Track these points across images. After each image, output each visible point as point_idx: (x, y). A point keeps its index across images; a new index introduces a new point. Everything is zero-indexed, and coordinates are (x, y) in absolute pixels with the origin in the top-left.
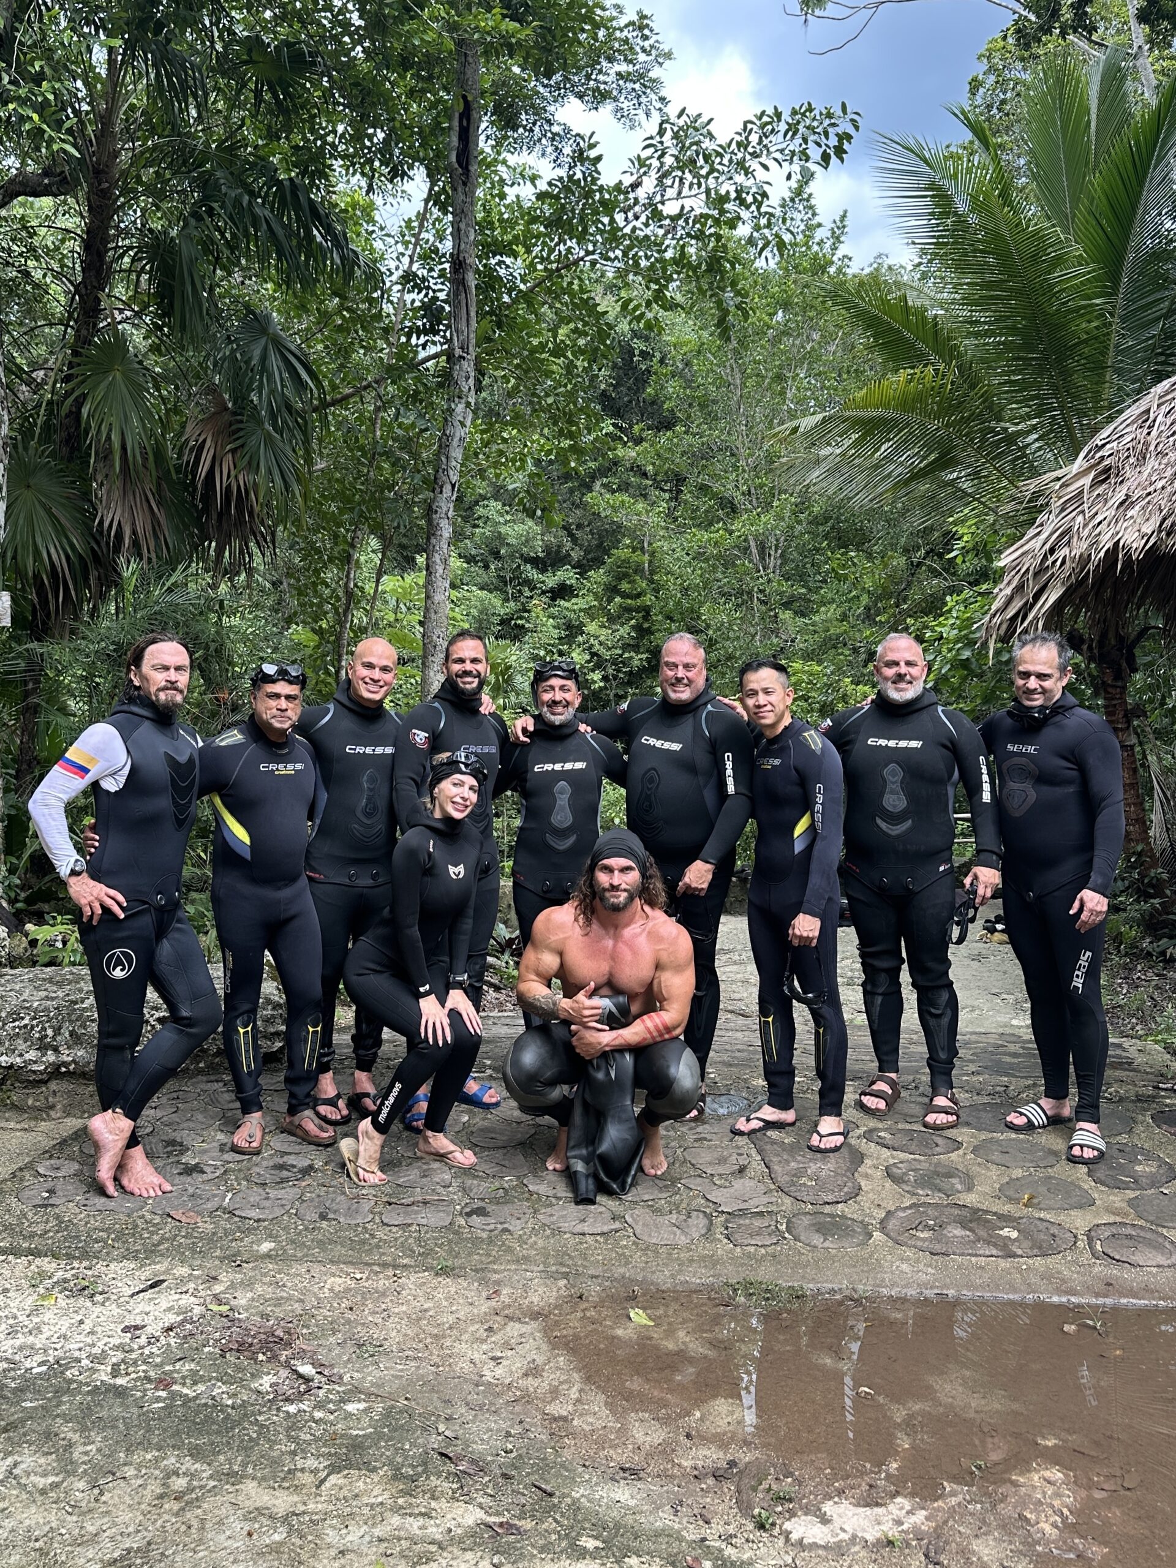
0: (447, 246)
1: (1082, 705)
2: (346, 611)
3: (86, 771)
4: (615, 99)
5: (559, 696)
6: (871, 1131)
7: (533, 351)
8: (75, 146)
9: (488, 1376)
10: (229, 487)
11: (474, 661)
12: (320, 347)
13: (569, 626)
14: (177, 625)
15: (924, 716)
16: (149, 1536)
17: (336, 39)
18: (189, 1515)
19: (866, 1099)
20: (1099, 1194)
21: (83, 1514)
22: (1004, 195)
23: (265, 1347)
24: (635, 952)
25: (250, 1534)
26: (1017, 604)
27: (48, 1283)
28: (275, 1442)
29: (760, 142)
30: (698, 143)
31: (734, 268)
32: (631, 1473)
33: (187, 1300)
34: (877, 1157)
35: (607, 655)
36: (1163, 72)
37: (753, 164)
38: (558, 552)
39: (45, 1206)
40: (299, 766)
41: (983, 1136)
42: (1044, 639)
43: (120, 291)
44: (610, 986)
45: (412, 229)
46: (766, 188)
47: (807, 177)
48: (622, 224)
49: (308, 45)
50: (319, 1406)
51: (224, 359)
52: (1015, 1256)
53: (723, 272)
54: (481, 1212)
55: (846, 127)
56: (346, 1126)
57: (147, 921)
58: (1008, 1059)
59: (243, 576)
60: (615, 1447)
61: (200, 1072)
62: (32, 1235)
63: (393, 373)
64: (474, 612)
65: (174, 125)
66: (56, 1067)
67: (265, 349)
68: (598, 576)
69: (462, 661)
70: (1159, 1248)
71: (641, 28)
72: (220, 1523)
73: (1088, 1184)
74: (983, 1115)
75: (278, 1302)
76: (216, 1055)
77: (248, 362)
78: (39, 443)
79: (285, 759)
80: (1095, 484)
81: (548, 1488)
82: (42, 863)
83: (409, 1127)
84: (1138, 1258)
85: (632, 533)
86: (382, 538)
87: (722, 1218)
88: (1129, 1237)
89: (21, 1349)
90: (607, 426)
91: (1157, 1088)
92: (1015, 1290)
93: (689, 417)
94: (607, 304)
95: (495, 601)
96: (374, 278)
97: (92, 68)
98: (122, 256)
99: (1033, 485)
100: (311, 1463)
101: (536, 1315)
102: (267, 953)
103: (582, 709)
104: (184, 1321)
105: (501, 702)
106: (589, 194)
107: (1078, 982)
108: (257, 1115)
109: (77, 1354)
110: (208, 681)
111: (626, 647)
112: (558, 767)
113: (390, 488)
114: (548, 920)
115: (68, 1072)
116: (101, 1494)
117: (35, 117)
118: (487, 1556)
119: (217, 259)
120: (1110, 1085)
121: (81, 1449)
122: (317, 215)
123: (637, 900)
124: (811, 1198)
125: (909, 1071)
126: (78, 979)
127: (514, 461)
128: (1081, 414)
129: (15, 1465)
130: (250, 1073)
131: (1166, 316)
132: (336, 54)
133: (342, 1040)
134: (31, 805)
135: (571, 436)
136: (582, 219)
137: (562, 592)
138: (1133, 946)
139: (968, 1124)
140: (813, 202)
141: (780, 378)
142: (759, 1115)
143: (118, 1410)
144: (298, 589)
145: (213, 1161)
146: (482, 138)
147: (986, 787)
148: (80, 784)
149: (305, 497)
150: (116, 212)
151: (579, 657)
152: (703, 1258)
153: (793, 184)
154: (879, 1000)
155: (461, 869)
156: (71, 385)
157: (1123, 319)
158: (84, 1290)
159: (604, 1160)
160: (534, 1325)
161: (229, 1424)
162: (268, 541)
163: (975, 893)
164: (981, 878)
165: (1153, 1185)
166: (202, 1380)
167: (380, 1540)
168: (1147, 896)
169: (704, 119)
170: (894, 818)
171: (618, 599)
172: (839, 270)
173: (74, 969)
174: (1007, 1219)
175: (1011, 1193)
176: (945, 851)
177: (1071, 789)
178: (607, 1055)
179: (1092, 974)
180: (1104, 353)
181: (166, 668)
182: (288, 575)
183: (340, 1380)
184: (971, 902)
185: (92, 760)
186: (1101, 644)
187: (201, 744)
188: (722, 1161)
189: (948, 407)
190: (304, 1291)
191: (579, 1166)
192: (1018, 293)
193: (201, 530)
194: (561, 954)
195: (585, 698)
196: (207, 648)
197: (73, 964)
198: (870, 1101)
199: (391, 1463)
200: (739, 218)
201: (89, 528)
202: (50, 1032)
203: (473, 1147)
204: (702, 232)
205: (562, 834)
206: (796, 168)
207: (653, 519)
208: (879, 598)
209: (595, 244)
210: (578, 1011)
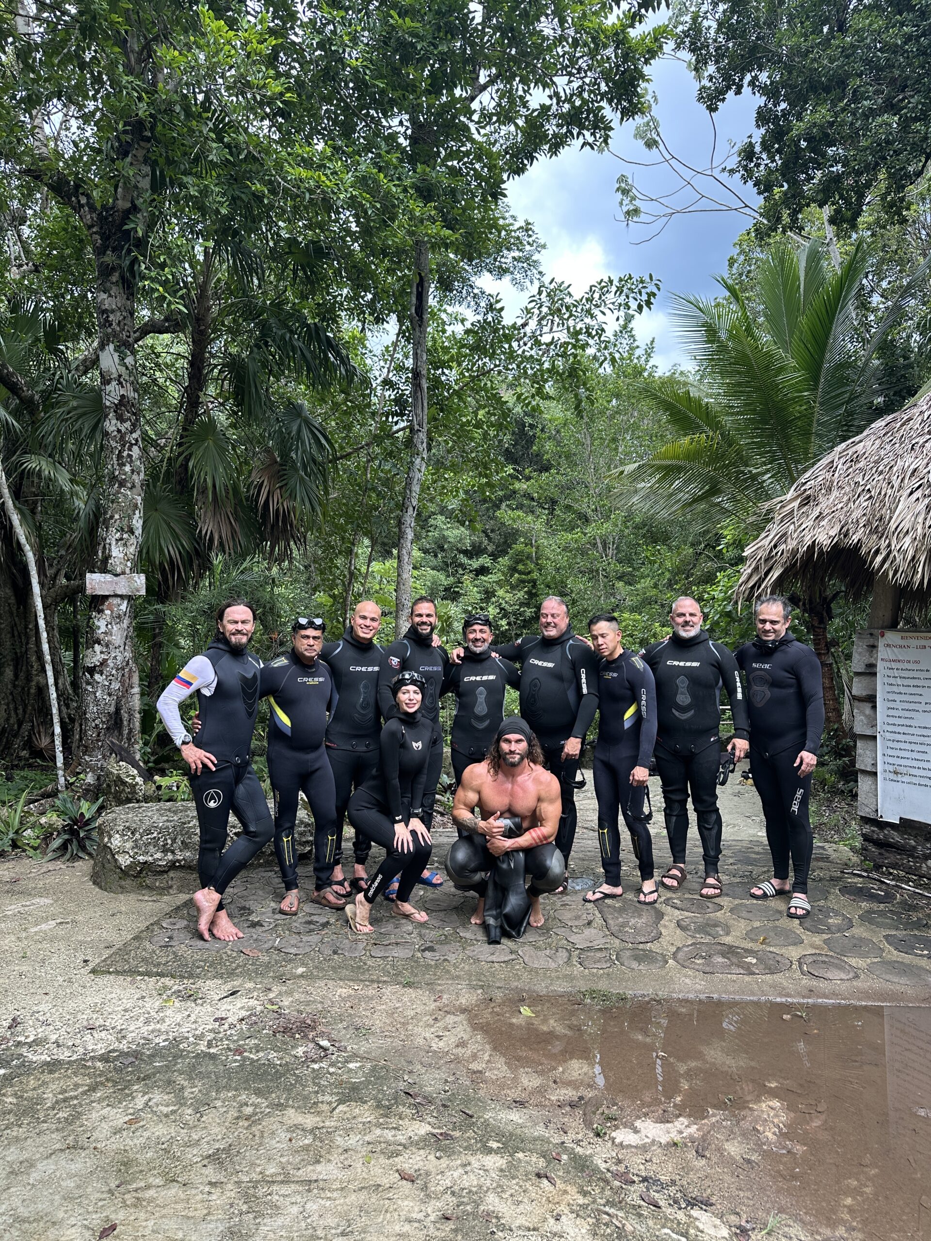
0: (409, 363)
1: (798, 640)
2: (349, 583)
3: (190, 684)
4: (512, 273)
5: (479, 636)
6: (668, 899)
7: (463, 425)
8: (185, 306)
9: (435, 1047)
10: (278, 509)
11: (428, 615)
12: (333, 423)
13: (487, 592)
14: (246, 593)
15: (701, 647)
16: (230, 1141)
17: (343, 239)
18: (254, 1129)
19: (666, 880)
20: (807, 936)
21: (191, 1128)
22: (748, 330)
23: (300, 1030)
24: (524, 790)
25: (290, 1140)
26: (755, 579)
27: (169, 993)
28: (306, 1086)
29: (600, 298)
30: (562, 299)
31: (585, 374)
32: (520, 1104)
33: (252, 1003)
34: (672, 915)
35: (510, 609)
36: (846, 253)
37: (596, 312)
38: (479, 546)
39: (167, 946)
40: (321, 679)
41: (737, 902)
42: (775, 600)
43: (212, 390)
44: (510, 812)
45: (389, 352)
46: (604, 326)
47: (629, 319)
48: (516, 348)
49: (325, 243)
50: (332, 1065)
51: (275, 432)
52: (754, 974)
53: (578, 377)
54: (431, 949)
55: (652, 288)
56: (349, 897)
57: (230, 772)
58: (754, 856)
59: (287, 563)
60: (510, 1088)
61: (260, 865)
62: (159, 964)
63: (377, 439)
64: (429, 584)
65: (244, 290)
66: (173, 863)
67: (300, 426)
68: (504, 561)
69: (421, 615)
70: (841, 968)
71: (527, 230)
72: (273, 1133)
73: (800, 931)
74: (736, 889)
75: (308, 1003)
76: (270, 855)
77: (289, 434)
78: (163, 483)
79: (312, 675)
80: (801, 506)
81: (470, 1113)
82: (165, 738)
83: (387, 898)
84: (829, 975)
85: (525, 534)
86: (372, 539)
87: (577, 952)
88: (824, 962)
89: (153, 1031)
90: (509, 470)
91: (842, 872)
92: (753, 994)
93: (559, 464)
94: (508, 396)
95: (441, 576)
96: (366, 382)
97: (195, 256)
98: (212, 370)
99: (767, 505)
100: (327, 1098)
101: (464, 1011)
102: (301, 793)
103: (494, 643)
104: (251, 1015)
105: (445, 639)
106: (496, 331)
107: (795, 808)
108: (295, 891)
109: (186, 1035)
110: (265, 627)
111: (522, 605)
112: (478, 678)
113: (376, 509)
114: (472, 772)
115: (180, 866)
116: (202, 1116)
117: (161, 289)
118: (433, 1152)
119: (271, 371)
120: (814, 871)
121: (189, 1090)
122: (331, 345)
123: (526, 761)
124: (631, 940)
125: (692, 863)
126: (187, 809)
127: (452, 492)
128: (797, 462)
129: (150, 1100)
130: (290, 866)
131: (847, 402)
132: (341, 248)
133: (347, 846)
134: (158, 705)
135: (486, 476)
136: (492, 346)
137: (482, 571)
138: (832, 787)
139: (727, 895)
140: (633, 333)
141: (614, 440)
142: (601, 889)
143: (211, 1068)
144: (320, 570)
145: (268, 919)
146: (431, 297)
147: (739, 690)
148: (186, 692)
149: (324, 515)
150: (210, 344)
151: (492, 611)
152: (566, 976)
153: (622, 322)
154: (674, 819)
155: (420, 744)
156: (181, 449)
157: (821, 404)
158: (190, 997)
159: (507, 917)
160: (462, 1016)
161: (278, 1075)
162: (302, 541)
163: (734, 754)
164: (738, 746)
165: (839, 931)
166: (262, 1049)
167: (369, 1143)
168: (841, 756)
169: (566, 285)
170: (683, 709)
171: (516, 575)
172: (650, 375)
173: (184, 803)
174: (750, 952)
175: (752, 936)
176: (714, 729)
177: (792, 690)
178: (509, 854)
179: (804, 803)
180: (810, 425)
181: (237, 622)
182: (315, 562)
183: (345, 1051)
184: (731, 761)
185: (194, 678)
186: (811, 602)
187: (262, 666)
188: (578, 918)
189: (716, 457)
190: (324, 997)
191: (491, 921)
192: (757, 389)
193: (261, 536)
194: (479, 793)
195: (497, 636)
196: (265, 607)
197: (183, 800)
198: (667, 881)
199: (375, 1098)
200: (588, 344)
201: (193, 535)
202: (169, 841)
203: (426, 910)
204: (565, 352)
205: (480, 719)
206: (622, 313)
207: (538, 526)
208: (677, 574)
209: (500, 360)
210: (490, 829)
